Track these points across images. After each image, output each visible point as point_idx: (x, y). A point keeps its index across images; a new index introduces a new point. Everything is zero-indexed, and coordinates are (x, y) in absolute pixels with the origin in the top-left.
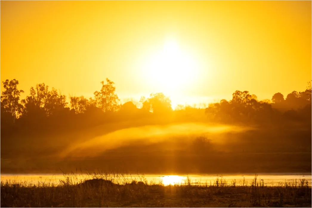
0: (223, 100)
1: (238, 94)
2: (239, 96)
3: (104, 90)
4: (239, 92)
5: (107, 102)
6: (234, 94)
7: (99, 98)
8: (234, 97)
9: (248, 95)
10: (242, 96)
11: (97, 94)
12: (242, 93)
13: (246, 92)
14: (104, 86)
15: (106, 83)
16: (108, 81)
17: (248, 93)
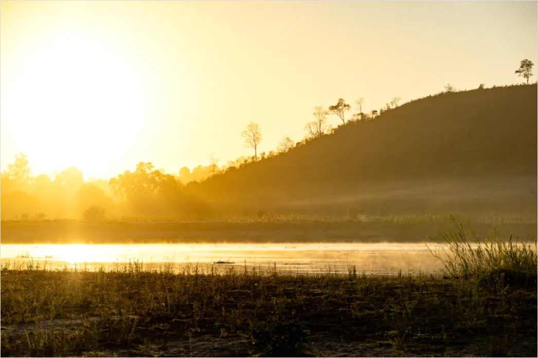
0: (127, 171)
1: (142, 165)
2: (142, 167)
3: (18, 163)
4: (143, 163)
5: (21, 174)
6: (137, 165)
7: (13, 171)
8: (138, 169)
9: (152, 166)
10: (146, 167)
11: (10, 166)
12: (146, 164)
13: (150, 163)
14: (17, 159)
15: (19, 156)
16: (21, 154)
17: (151, 165)
